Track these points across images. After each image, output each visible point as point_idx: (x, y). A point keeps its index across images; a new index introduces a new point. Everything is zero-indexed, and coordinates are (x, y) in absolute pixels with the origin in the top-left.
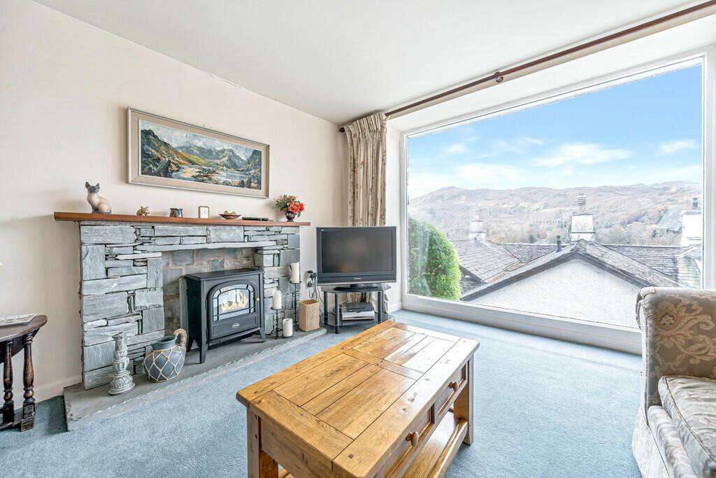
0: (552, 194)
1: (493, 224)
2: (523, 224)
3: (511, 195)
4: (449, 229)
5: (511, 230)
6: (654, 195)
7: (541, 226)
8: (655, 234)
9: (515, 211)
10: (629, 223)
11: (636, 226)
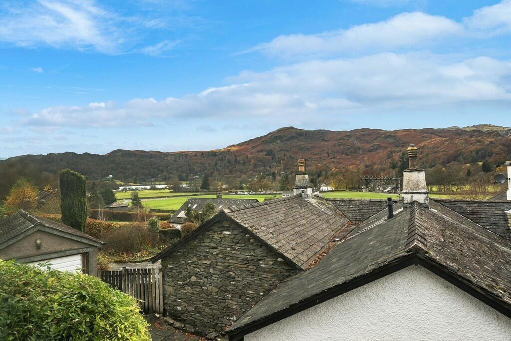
0: (383, 136)
1: (332, 165)
2: (359, 165)
3: (347, 136)
4: (289, 172)
5: (348, 171)
6: (466, 137)
7: (376, 167)
8: (470, 173)
9: (351, 152)
10: (448, 163)
11: (454, 165)
